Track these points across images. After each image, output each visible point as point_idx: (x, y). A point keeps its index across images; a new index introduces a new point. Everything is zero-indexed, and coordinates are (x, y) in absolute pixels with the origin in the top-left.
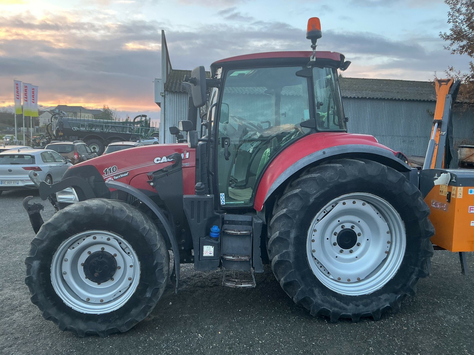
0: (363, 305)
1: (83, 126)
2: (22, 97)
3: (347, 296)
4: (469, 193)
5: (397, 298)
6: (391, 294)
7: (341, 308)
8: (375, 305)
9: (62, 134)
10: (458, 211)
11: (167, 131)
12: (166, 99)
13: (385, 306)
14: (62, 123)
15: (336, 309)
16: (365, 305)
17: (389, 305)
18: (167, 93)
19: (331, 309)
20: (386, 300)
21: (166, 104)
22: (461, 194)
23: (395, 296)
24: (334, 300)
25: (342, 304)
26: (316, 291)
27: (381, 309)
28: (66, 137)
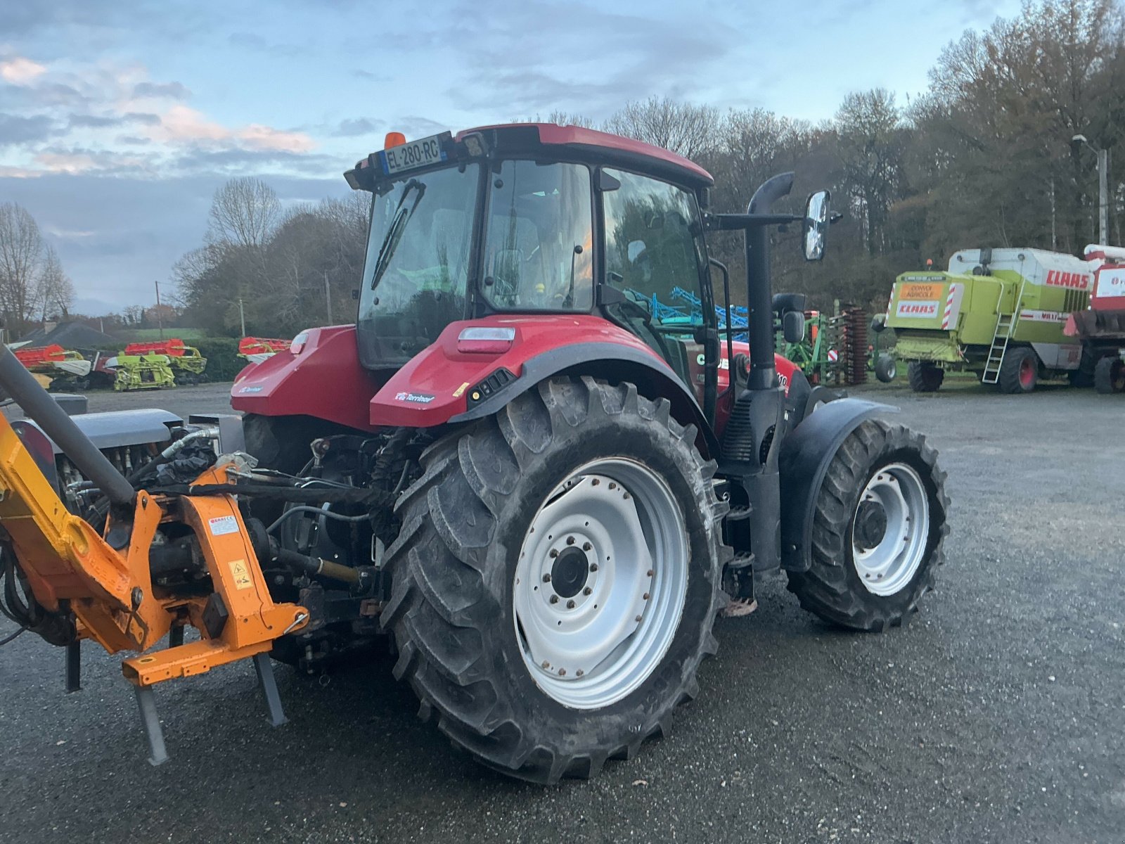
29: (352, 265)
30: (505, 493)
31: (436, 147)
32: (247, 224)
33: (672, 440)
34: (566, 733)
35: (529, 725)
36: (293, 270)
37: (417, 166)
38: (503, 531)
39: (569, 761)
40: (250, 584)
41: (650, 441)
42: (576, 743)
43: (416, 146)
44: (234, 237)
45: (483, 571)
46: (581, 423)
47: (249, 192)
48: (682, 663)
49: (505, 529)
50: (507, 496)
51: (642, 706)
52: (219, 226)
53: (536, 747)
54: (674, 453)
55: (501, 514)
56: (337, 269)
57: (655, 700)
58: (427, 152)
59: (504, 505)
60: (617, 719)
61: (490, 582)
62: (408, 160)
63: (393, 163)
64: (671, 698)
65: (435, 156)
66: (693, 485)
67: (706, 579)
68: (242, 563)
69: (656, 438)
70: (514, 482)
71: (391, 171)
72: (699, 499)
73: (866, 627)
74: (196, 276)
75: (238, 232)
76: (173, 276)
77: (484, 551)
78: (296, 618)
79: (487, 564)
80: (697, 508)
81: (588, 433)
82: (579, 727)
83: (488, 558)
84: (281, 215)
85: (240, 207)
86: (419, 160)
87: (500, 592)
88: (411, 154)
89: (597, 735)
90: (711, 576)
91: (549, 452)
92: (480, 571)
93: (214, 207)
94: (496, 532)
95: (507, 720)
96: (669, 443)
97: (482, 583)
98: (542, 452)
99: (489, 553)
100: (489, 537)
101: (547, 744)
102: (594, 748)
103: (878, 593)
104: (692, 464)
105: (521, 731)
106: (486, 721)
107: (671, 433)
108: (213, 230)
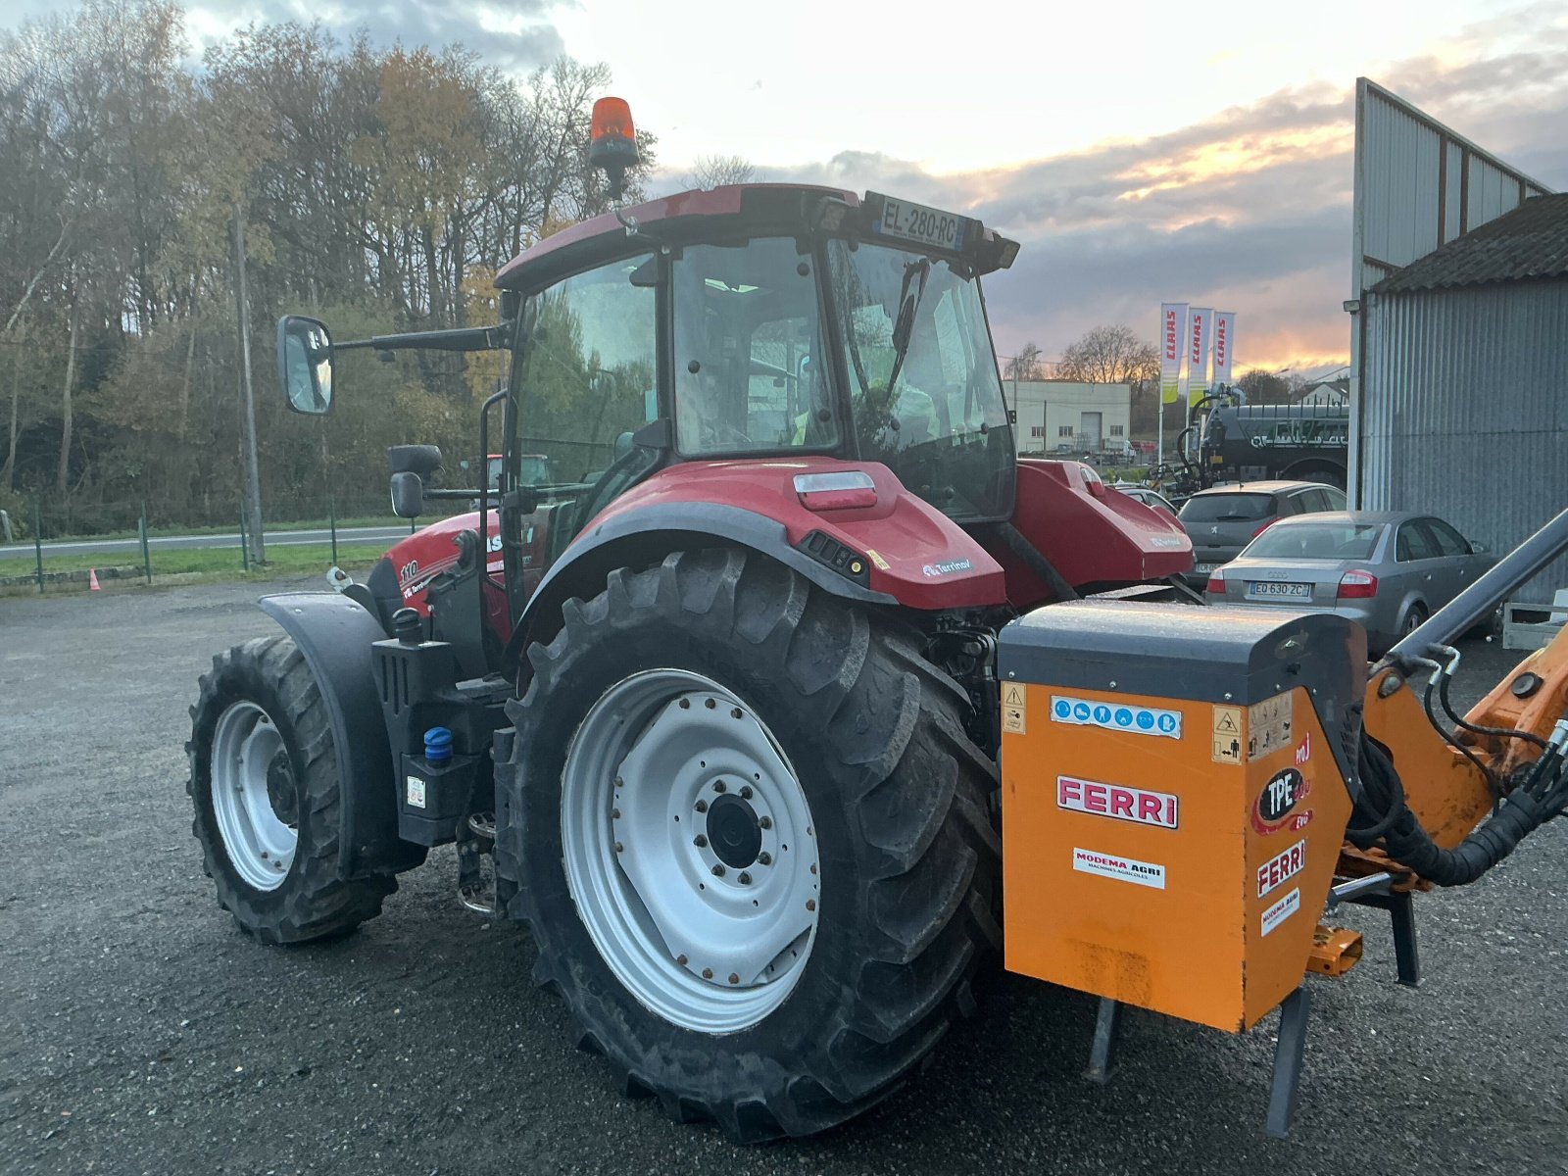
0: (683, 1067)
1: (1283, 430)
2: (1185, 353)
3: (660, 1018)
4: (1055, 716)
5: (789, 1085)
6: (768, 1060)
7: (627, 1050)
8: (716, 1082)
9: (1220, 460)
10: (1013, 790)
11: (1371, 440)
12: (1370, 321)
13: (752, 1099)
14: (1220, 424)
15: (619, 1051)
16: (690, 1069)
17: (764, 1102)
18: (1376, 299)
19: (608, 1043)
20: (754, 1078)
21: (1371, 339)
22: (1017, 716)
23: (783, 1073)
24: (618, 1017)
25: (632, 1039)
26: (577, 969)
27: (736, 1103)
28: (1231, 469)
31: (952, 230)
37: (924, 241)
43: (933, 216)
58: (942, 230)
62: (916, 227)
63: (891, 221)
65: (949, 240)
71: (884, 230)
86: (929, 235)
88: (923, 222)
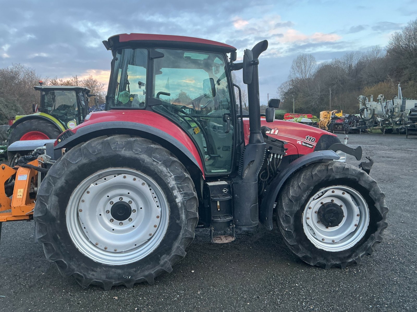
29: (341, 84)
30: (58, 177)
32: (304, 71)
33: (155, 163)
34: (90, 271)
35: (71, 264)
36: (318, 87)
38: (56, 191)
39: (92, 281)
40: (21, 197)
41: (140, 162)
42: (95, 275)
44: (299, 76)
45: (47, 204)
46: (98, 153)
47: (305, 59)
48: (161, 256)
49: (58, 190)
50: (59, 178)
51: (134, 269)
52: (294, 73)
53: (75, 272)
54: (156, 168)
55: (56, 185)
56: (335, 86)
57: (142, 268)
59: (57, 181)
60: (119, 271)
61: (51, 209)
64: (153, 269)
66: (169, 183)
67: (178, 224)
68: (22, 190)
69: (144, 161)
70: (62, 173)
72: (173, 189)
73: (312, 264)
74: (286, 91)
75: (300, 74)
76: (278, 91)
77: (48, 197)
78: (32, 210)
79: (49, 202)
80: (172, 194)
81: (103, 157)
82: (98, 270)
83: (49, 200)
84: (316, 67)
85: (302, 65)
87: (55, 213)
89: (106, 275)
90: (181, 223)
91: (80, 163)
92: (46, 204)
93: (292, 66)
94: (53, 191)
95: (60, 259)
96: (153, 164)
97: (47, 208)
98: (77, 163)
99: (50, 198)
100: (50, 192)
101: (81, 272)
102: (104, 279)
103: (325, 249)
104: (168, 174)
105: (67, 264)
106: (50, 257)
107: (154, 160)
108: (291, 74)
